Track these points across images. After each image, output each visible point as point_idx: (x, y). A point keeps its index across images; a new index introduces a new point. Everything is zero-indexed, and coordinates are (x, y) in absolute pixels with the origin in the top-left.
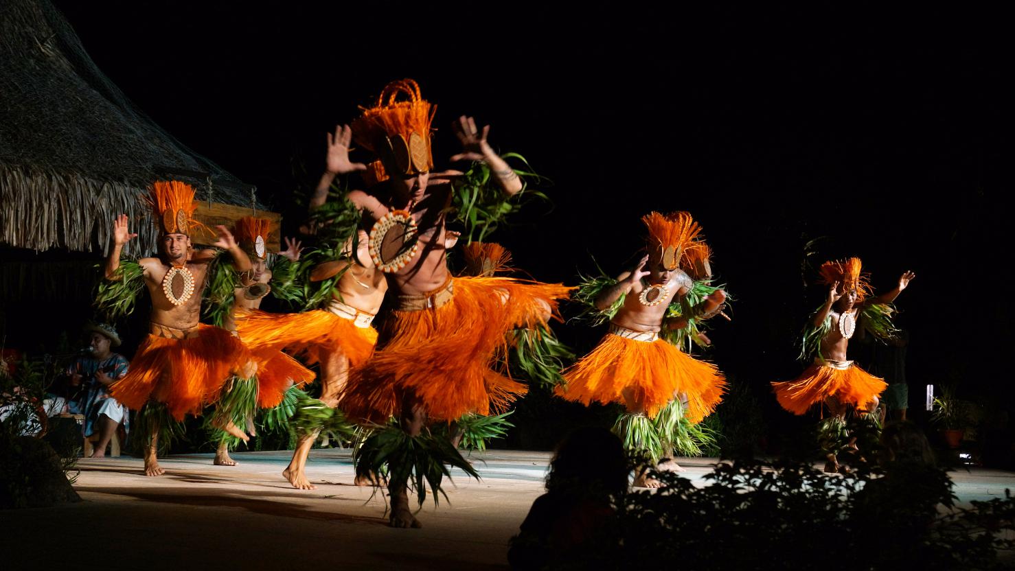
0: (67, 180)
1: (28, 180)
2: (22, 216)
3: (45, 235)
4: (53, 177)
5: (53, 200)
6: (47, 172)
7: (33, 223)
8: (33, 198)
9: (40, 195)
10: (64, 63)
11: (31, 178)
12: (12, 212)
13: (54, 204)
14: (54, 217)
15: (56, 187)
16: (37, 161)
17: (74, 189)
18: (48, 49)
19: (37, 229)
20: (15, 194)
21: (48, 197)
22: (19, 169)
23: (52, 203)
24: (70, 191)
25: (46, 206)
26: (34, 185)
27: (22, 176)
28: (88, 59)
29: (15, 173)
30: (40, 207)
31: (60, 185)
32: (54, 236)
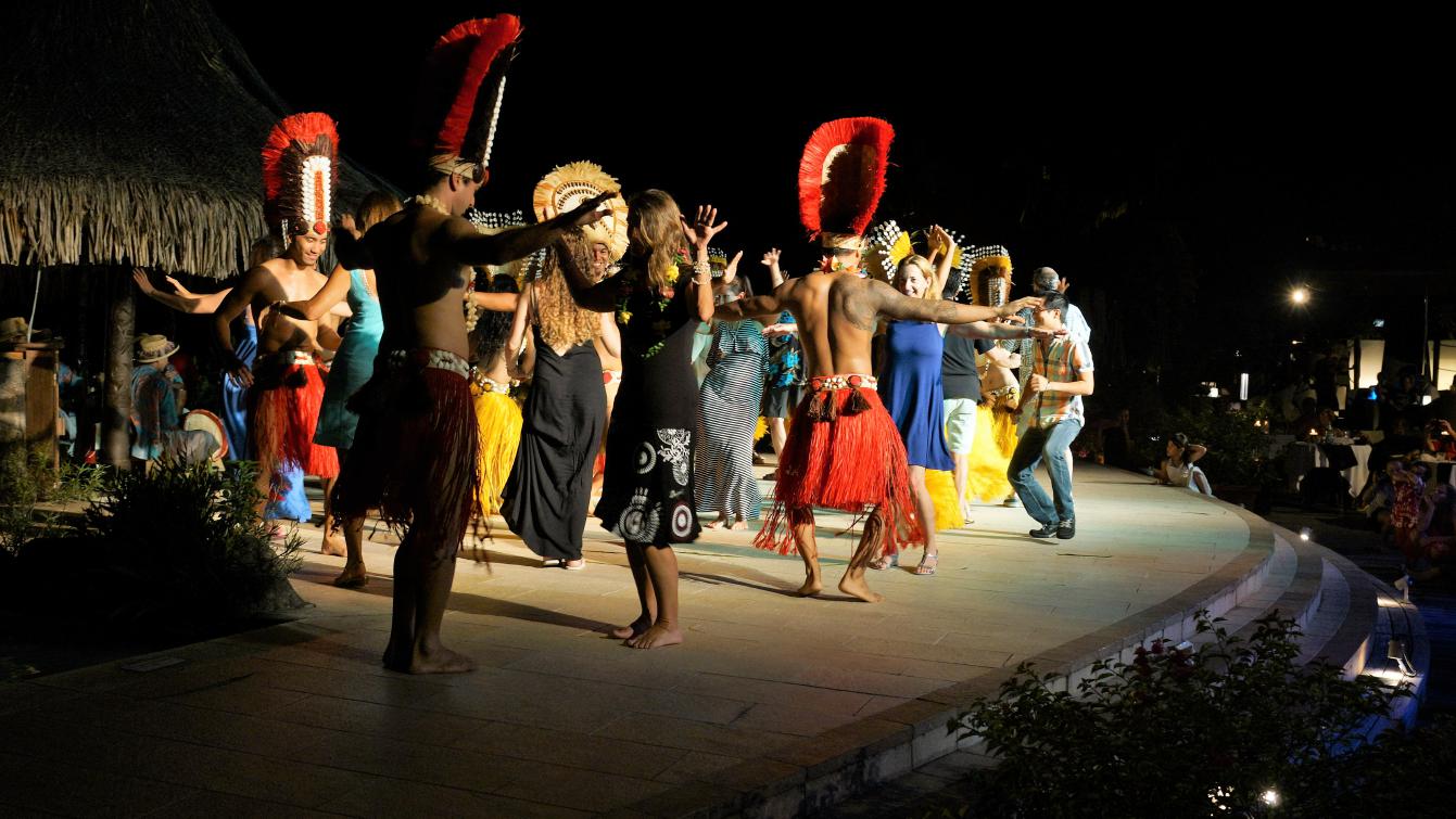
0: (245, 207)
1: (205, 206)
2: (200, 244)
3: (224, 264)
4: (231, 205)
5: (231, 227)
6: (223, 198)
7: (212, 251)
8: (211, 226)
9: (218, 222)
10: (232, 77)
11: (208, 204)
12: (190, 242)
13: (233, 232)
14: (233, 245)
15: (234, 214)
16: (214, 186)
17: (252, 217)
18: (215, 65)
19: (216, 257)
20: (192, 223)
21: (226, 224)
22: (195, 197)
23: (231, 230)
24: (248, 218)
25: (224, 233)
26: (211, 212)
27: (199, 204)
28: (254, 72)
29: (191, 200)
30: (219, 234)
31: (238, 212)
32: (233, 264)
